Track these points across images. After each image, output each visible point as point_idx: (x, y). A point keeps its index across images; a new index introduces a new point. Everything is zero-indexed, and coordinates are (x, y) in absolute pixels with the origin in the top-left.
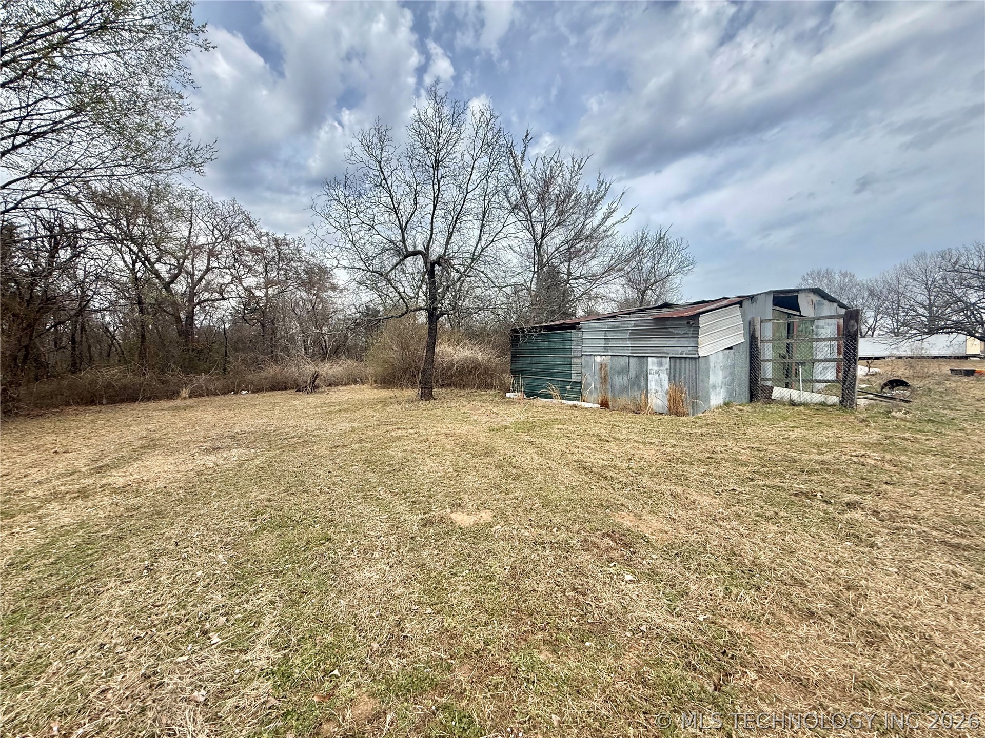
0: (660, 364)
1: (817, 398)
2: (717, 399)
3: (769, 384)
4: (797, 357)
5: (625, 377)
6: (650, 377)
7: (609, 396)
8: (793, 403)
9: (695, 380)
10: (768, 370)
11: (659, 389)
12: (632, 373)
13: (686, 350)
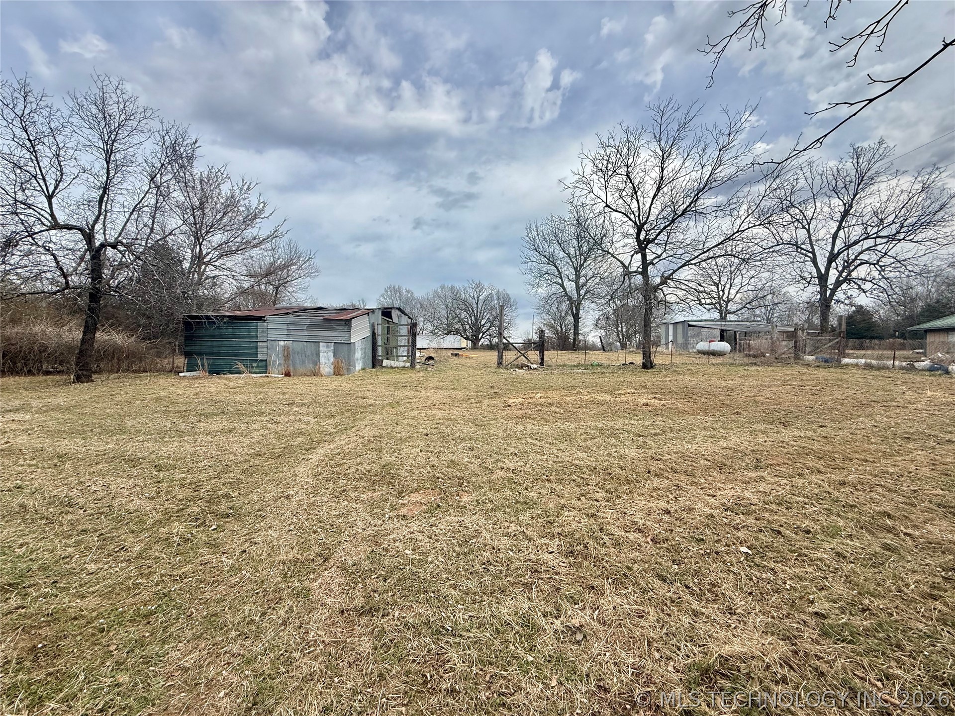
0: (328, 347)
1: (402, 364)
2: (359, 367)
3: (380, 358)
4: (392, 344)
5: (303, 355)
6: (321, 354)
7: (291, 369)
8: (392, 367)
9: (349, 356)
10: (380, 351)
11: (327, 362)
12: (309, 353)
13: (344, 339)
